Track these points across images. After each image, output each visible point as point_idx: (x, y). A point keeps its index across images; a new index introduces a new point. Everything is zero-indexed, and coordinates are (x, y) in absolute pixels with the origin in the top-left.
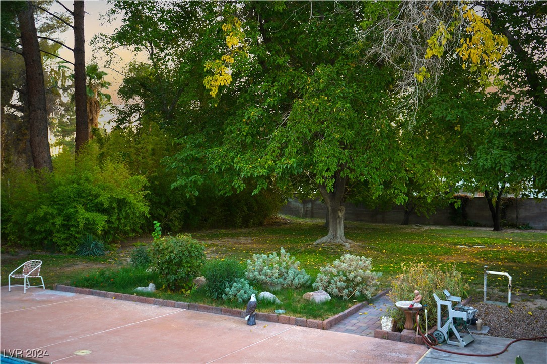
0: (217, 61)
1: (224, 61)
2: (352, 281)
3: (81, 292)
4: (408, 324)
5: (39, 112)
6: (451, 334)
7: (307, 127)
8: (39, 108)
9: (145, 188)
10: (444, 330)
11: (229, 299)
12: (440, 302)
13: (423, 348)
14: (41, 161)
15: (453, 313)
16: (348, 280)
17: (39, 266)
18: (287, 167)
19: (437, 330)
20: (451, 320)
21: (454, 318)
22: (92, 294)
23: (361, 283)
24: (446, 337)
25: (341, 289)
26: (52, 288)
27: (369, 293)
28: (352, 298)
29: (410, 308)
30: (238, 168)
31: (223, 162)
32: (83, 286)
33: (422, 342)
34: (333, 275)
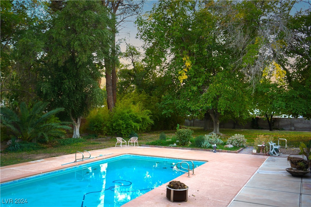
0: (182, 71)
1: (184, 70)
2: (239, 142)
3: (151, 147)
4: (261, 151)
5: (110, 87)
6: (274, 153)
7: (215, 94)
8: (110, 85)
9: (150, 114)
10: (272, 152)
11: (204, 147)
12: (270, 144)
13: (267, 156)
14: (111, 105)
15: (274, 147)
16: (238, 141)
17: (137, 139)
18: (208, 107)
19: (270, 152)
20: (274, 149)
21: (275, 148)
22: (156, 147)
23: (242, 142)
24: (273, 154)
25: (236, 144)
26: (140, 146)
27: (245, 145)
28: (240, 147)
29: (262, 146)
30: (189, 107)
31: (182, 105)
32: (152, 145)
33: (266, 155)
34: (233, 140)
